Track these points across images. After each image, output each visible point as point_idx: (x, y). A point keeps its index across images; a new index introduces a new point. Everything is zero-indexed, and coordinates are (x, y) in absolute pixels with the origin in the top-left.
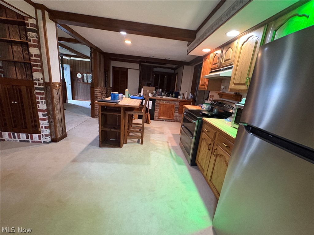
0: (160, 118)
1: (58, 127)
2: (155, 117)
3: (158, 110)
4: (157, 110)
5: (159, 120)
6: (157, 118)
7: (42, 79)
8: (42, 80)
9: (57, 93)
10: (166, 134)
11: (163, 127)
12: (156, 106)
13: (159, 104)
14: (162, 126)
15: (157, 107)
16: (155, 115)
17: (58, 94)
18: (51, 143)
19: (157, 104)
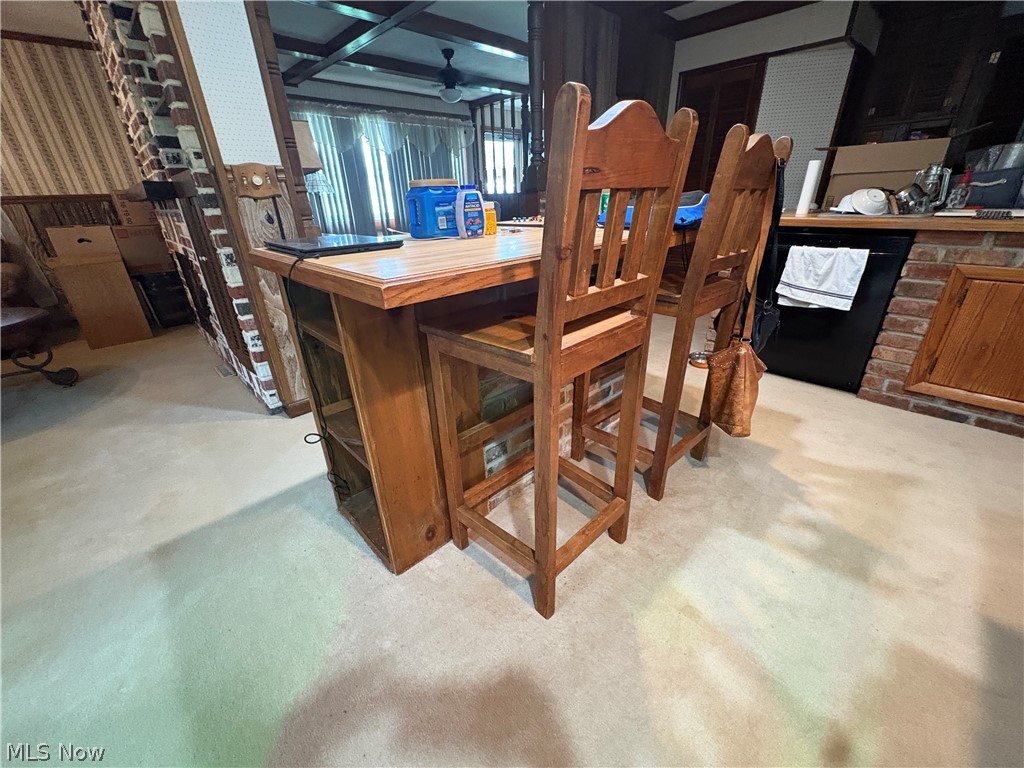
0: (923, 387)
1: (290, 360)
2: (869, 374)
3: (926, 326)
4: (906, 327)
5: (913, 401)
6: (891, 388)
7: (198, 156)
8: (203, 160)
9: (262, 216)
10: (889, 589)
11: (912, 482)
12: (910, 290)
13: (944, 272)
14: (905, 468)
15: (913, 302)
16: (874, 362)
17: (270, 220)
18: (279, 413)
19: (918, 272)
